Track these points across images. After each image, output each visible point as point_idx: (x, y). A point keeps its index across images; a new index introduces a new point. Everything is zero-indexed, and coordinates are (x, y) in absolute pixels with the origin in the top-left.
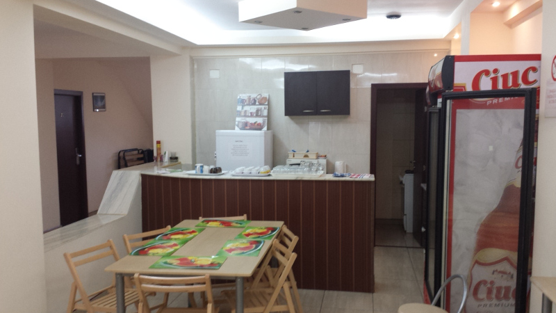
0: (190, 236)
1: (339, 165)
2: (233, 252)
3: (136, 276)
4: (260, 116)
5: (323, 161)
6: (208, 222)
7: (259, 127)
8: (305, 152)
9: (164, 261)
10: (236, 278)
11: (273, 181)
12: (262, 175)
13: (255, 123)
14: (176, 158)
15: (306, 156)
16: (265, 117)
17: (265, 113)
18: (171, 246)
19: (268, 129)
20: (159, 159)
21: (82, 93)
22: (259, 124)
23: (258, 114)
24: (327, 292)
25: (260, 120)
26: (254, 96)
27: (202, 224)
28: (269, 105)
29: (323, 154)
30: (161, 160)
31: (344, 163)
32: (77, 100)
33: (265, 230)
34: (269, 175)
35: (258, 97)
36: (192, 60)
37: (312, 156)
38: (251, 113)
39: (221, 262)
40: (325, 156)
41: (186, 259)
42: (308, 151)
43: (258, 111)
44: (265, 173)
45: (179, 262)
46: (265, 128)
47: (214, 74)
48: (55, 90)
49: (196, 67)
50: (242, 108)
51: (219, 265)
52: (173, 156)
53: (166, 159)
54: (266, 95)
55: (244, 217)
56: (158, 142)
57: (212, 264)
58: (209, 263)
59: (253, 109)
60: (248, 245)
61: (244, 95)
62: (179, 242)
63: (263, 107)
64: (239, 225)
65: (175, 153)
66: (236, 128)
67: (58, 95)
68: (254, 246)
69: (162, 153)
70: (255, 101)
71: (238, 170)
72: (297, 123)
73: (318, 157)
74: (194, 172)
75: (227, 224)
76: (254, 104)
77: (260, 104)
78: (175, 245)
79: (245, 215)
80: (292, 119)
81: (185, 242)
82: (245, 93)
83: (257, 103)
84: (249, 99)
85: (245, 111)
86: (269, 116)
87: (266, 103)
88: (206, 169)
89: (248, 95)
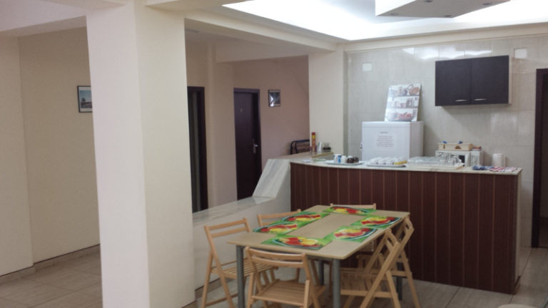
0: (314, 219)
1: (496, 157)
2: (340, 237)
3: (247, 248)
4: (411, 107)
5: (476, 153)
6: (335, 208)
7: (409, 118)
8: (456, 144)
9: (277, 238)
10: (333, 259)
11: (407, 172)
12: (397, 165)
13: (405, 114)
14: (329, 149)
15: (458, 148)
16: (415, 107)
17: (416, 103)
18: (290, 227)
19: (418, 120)
20: (313, 150)
21: (259, 90)
22: (409, 115)
23: (408, 105)
24: (461, 289)
25: (410, 111)
26: (405, 87)
27: (329, 210)
28: (420, 95)
29: (479, 146)
30: (316, 150)
31: (503, 156)
32: (255, 96)
33: (385, 219)
34: (404, 166)
35: (410, 88)
36: (346, 56)
37: (465, 147)
38: (402, 104)
39: (324, 244)
40: (480, 148)
41: (296, 239)
42: (461, 143)
43: (408, 102)
44: (399, 163)
45: (288, 240)
46: (415, 119)
47: (367, 67)
48: (235, 89)
49: (350, 61)
50: (393, 100)
51: (321, 246)
52: (327, 147)
53: (320, 149)
54: (417, 85)
55: (373, 206)
56: (314, 134)
57: (315, 245)
58: (313, 244)
59: (404, 100)
60: (359, 231)
61: (395, 86)
62: (300, 224)
63: (414, 97)
64: (363, 213)
65: (328, 144)
66: (386, 119)
67: (237, 92)
68: (364, 233)
69: (317, 144)
70: (406, 92)
71: (373, 161)
72: (451, 113)
73: (472, 148)
74: (332, 162)
75: (352, 212)
76: (405, 95)
77: (411, 95)
78: (295, 226)
79: (375, 204)
80: (445, 109)
81: (306, 224)
82: (396, 84)
83: (408, 94)
84: (401, 90)
85: (396, 103)
86: (420, 107)
87: (418, 93)
88: (344, 158)
89: (400, 86)
